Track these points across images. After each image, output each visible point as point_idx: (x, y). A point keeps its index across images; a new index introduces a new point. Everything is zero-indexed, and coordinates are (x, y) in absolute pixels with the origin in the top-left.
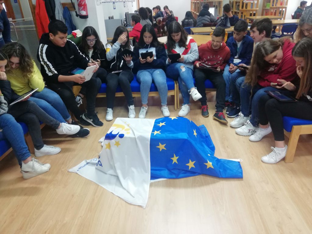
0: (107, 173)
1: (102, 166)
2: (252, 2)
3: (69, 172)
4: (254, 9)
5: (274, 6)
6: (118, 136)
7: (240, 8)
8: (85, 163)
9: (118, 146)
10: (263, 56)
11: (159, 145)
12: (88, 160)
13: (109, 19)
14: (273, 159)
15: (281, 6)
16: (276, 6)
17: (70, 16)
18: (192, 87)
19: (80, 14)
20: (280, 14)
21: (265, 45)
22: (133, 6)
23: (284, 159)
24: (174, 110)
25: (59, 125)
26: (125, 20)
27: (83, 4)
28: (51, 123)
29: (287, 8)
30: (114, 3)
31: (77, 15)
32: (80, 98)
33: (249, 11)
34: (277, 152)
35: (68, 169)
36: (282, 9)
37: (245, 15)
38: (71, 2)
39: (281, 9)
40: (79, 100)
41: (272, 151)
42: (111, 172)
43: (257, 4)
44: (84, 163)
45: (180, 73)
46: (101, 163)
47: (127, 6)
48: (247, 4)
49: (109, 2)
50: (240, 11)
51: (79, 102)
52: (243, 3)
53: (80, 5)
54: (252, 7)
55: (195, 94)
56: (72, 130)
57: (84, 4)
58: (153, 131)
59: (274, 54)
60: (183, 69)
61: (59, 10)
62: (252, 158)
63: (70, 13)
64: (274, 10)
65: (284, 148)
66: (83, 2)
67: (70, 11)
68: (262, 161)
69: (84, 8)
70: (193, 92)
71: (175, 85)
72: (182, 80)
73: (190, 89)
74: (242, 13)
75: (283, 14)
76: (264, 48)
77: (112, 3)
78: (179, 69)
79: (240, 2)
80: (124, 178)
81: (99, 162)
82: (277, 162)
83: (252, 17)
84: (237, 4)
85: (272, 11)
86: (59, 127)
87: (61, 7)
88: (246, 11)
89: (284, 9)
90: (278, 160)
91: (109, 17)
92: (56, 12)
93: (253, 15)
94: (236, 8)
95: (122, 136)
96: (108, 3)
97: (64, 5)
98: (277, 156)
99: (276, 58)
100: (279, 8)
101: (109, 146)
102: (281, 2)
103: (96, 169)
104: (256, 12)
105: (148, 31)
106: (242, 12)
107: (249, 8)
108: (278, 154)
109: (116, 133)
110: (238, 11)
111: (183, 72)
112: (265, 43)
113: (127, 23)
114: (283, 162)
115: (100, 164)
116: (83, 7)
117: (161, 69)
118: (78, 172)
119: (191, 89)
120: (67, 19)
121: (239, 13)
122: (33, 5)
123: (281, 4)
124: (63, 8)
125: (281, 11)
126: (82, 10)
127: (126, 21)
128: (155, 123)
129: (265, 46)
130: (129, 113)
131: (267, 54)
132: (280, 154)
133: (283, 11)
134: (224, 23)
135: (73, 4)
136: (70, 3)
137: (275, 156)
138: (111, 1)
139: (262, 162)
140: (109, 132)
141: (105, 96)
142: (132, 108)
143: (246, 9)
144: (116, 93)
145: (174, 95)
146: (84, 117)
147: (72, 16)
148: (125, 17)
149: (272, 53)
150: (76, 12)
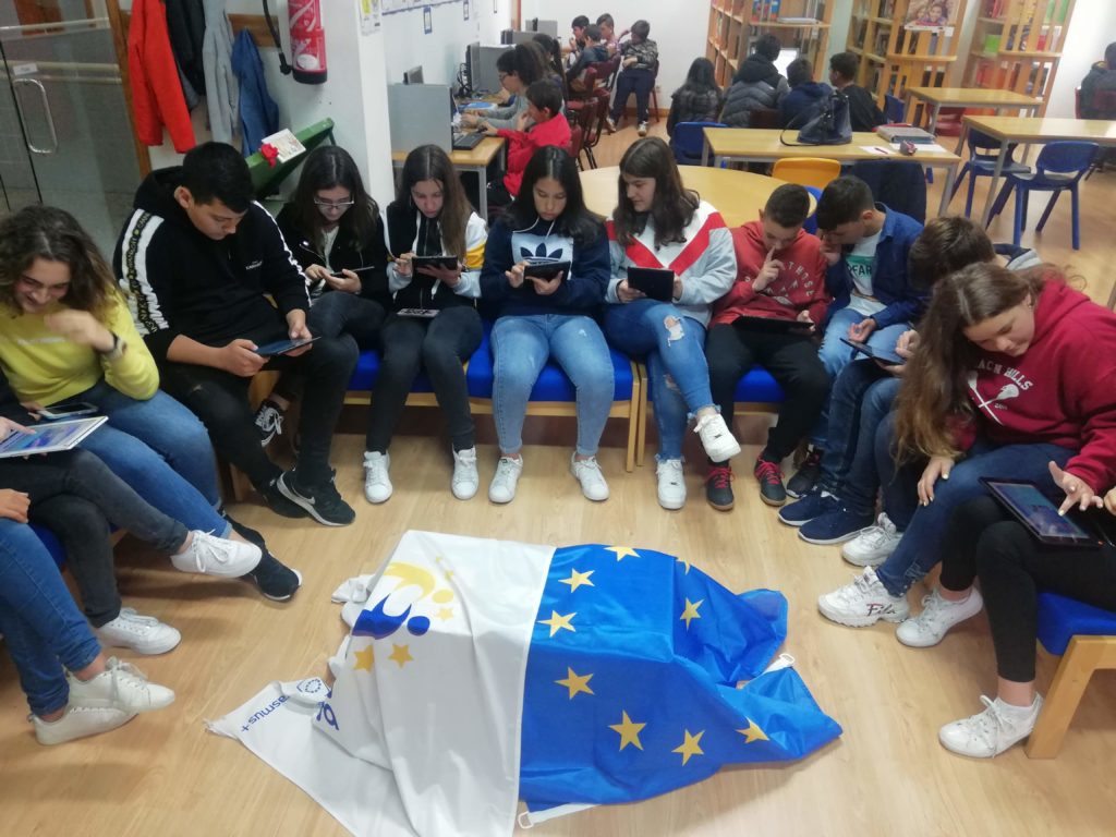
0: (356, 754)
1: (337, 728)
2: (935, 29)
3: (211, 733)
4: (941, 57)
5: (1015, 51)
6: (405, 623)
7: (891, 52)
8: (276, 697)
9: (401, 665)
10: (962, 323)
11: (566, 676)
12: (284, 681)
13: (406, 81)
14: (985, 741)
15: (1039, 52)
16: (1020, 49)
17: (260, 66)
18: (703, 405)
19: (295, 67)
20: (1034, 82)
21: (971, 281)
22: (496, 12)
23: (1024, 742)
24: (623, 472)
25: (182, 539)
26: (464, 68)
27: (310, 29)
28: (154, 534)
29: (1061, 61)
30: (427, 9)
31: (285, 69)
32: (275, 412)
33: (923, 63)
34: (1003, 718)
35: (209, 723)
36: (1042, 64)
37: (904, 78)
38: (262, 13)
39: (1037, 64)
40: (272, 421)
41: (982, 708)
42: (370, 751)
43: (951, 38)
44: (269, 694)
45: (662, 342)
46: (334, 716)
47: (476, 16)
48: (915, 37)
49: (410, 9)
50: (889, 59)
51: (269, 429)
52: (902, 33)
53: (298, 33)
54: (933, 51)
55: (717, 437)
56: (230, 563)
57: (314, 30)
58: (544, 612)
59: (1003, 319)
60: (675, 329)
61: (220, 38)
62: (907, 724)
63: (258, 54)
64: (1011, 64)
65: (1030, 708)
66: (311, 20)
67: (259, 48)
68: (942, 744)
69: (313, 45)
70: (707, 424)
71: (636, 384)
72: (665, 368)
73: (694, 410)
74: (896, 68)
75: (1043, 82)
76: (969, 294)
77: (422, 9)
78: (658, 326)
79: (893, 29)
80: (420, 788)
81: (328, 711)
82: (999, 751)
83: (932, 92)
84: (881, 32)
85: (1005, 65)
86: (183, 547)
87: (225, 29)
88: (912, 62)
89: (1048, 65)
90: (1002, 747)
91: (406, 75)
92: (208, 48)
93: (932, 80)
94: (874, 45)
95: (420, 626)
96: (407, 12)
97: (236, 22)
98: (1002, 731)
99: (1010, 335)
100: (1031, 59)
101: (368, 660)
102: (1041, 37)
103: (315, 728)
104: (947, 70)
105: (554, 177)
106: (897, 64)
107: (922, 54)
108: (1006, 728)
109: (399, 613)
110: (882, 60)
111: (674, 341)
112: (974, 273)
113: (470, 83)
114: (1019, 753)
115: (331, 718)
116: (308, 41)
117: (587, 318)
118: (245, 737)
119: (701, 412)
120: (245, 77)
121: (886, 68)
122: (121, 13)
123: (1041, 45)
124: (235, 33)
125: (1037, 70)
126: (304, 52)
127: (468, 73)
128: (552, 569)
129: (974, 286)
130: (456, 479)
131: (978, 317)
132: (1011, 727)
133: (1046, 71)
134: (831, 126)
135: (270, 22)
136: (259, 17)
137: (991, 731)
138: (417, 4)
139: (940, 747)
140: (370, 606)
141: (366, 401)
142: (465, 460)
143: (911, 56)
144: (411, 395)
145: (627, 416)
146: (282, 487)
147: (265, 67)
148: (464, 61)
149: (994, 313)
150: (282, 57)
